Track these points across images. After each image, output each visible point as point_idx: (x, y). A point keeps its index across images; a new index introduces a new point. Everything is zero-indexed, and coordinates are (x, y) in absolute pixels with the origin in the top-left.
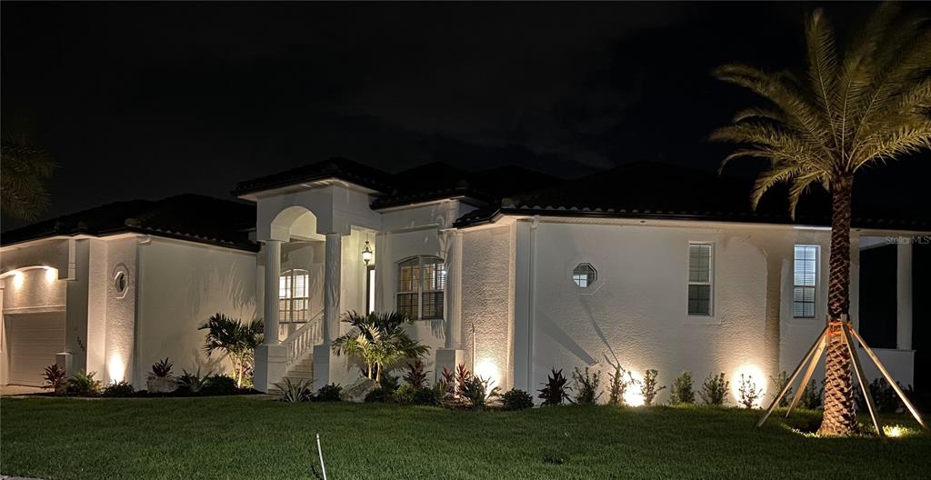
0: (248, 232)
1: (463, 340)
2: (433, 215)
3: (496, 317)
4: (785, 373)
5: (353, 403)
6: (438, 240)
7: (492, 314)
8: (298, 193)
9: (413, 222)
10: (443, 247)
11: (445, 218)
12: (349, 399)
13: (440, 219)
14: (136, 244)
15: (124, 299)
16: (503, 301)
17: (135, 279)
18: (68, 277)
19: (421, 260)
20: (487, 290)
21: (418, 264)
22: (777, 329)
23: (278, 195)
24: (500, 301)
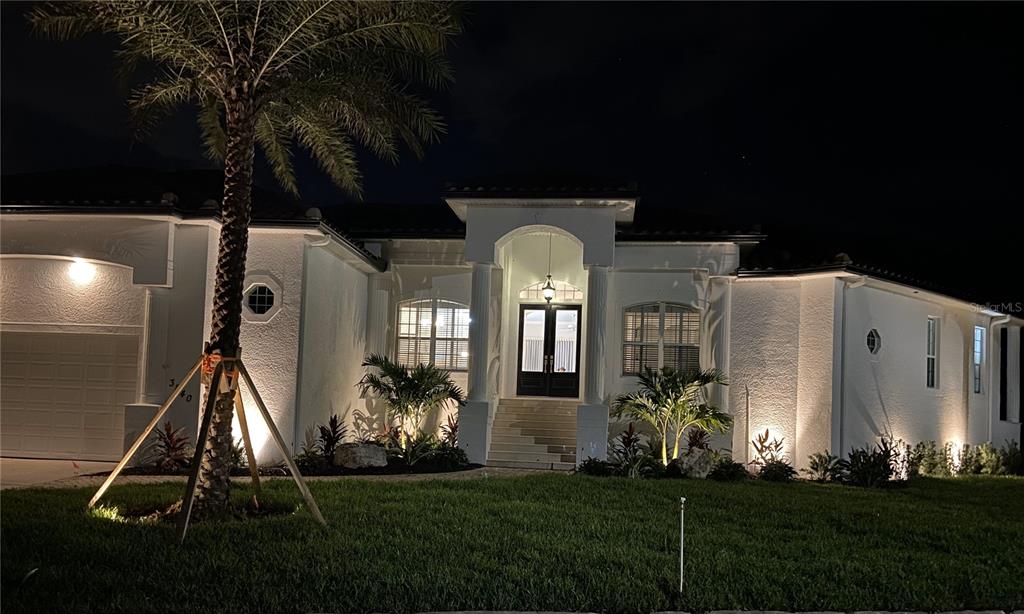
1: (733, 403)
2: (699, 257)
3: (781, 379)
6: (694, 286)
7: (775, 376)
8: (548, 209)
9: (667, 263)
10: (701, 296)
11: (719, 263)
12: (697, 476)
13: (711, 263)
14: (302, 245)
15: (269, 327)
16: (790, 364)
17: (298, 297)
18: (165, 283)
19: (663, 307)
20: (768, 349)
21: (657, 311)
22: (967, 402)
23: (510, 207)
24: (785, 363)
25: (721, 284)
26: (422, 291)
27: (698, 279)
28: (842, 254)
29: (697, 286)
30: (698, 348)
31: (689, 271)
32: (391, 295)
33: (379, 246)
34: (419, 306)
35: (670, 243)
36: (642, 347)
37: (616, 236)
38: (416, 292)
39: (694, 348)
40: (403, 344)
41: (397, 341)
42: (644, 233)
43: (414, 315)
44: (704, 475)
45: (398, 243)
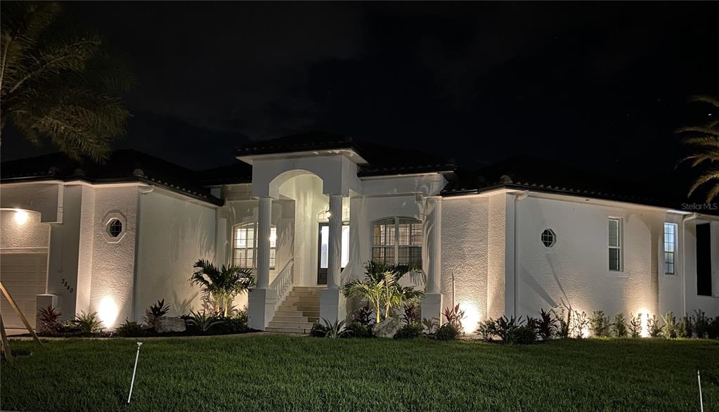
0: (210, 188)
1: (443, 286)
2: (416, 184)
3: (476, 268)
4: (672, 313)
5: (386, 339)
6: (417, 204)
7: (472, 266)
8: (301, 159)
9: (396, 189)
10: (421, 211)
11: (429, 188)
12: (384, 336)
13: (424, 188)
14: (137, 193)
15: (119, 244)
16: (482, 256)
17: (134, 226)
18: (56, 221)
19: (397, 220)
20: (467, 247)
21: (394, 223)
22: (657, 282)
23: (277, 159)
24: (479, 256)
25: (432, 202)
26: (247, 218)
27: (419, 199)
28: (504, 176)
29: (419, 204)
30: (421, 248)
31: (413, 194)
32: (228, 222)
33: (219, 189)
34: (247, 227)
35: (394, 176)
36: (385, 248)
37: (358, 174)
38: (244, 218)
39: (418, 247)
40: (238, 252)
41: (233, 251)
42: (376, 170)
43: (244, 233)
44: (390, 336)
45: (230, 187)
